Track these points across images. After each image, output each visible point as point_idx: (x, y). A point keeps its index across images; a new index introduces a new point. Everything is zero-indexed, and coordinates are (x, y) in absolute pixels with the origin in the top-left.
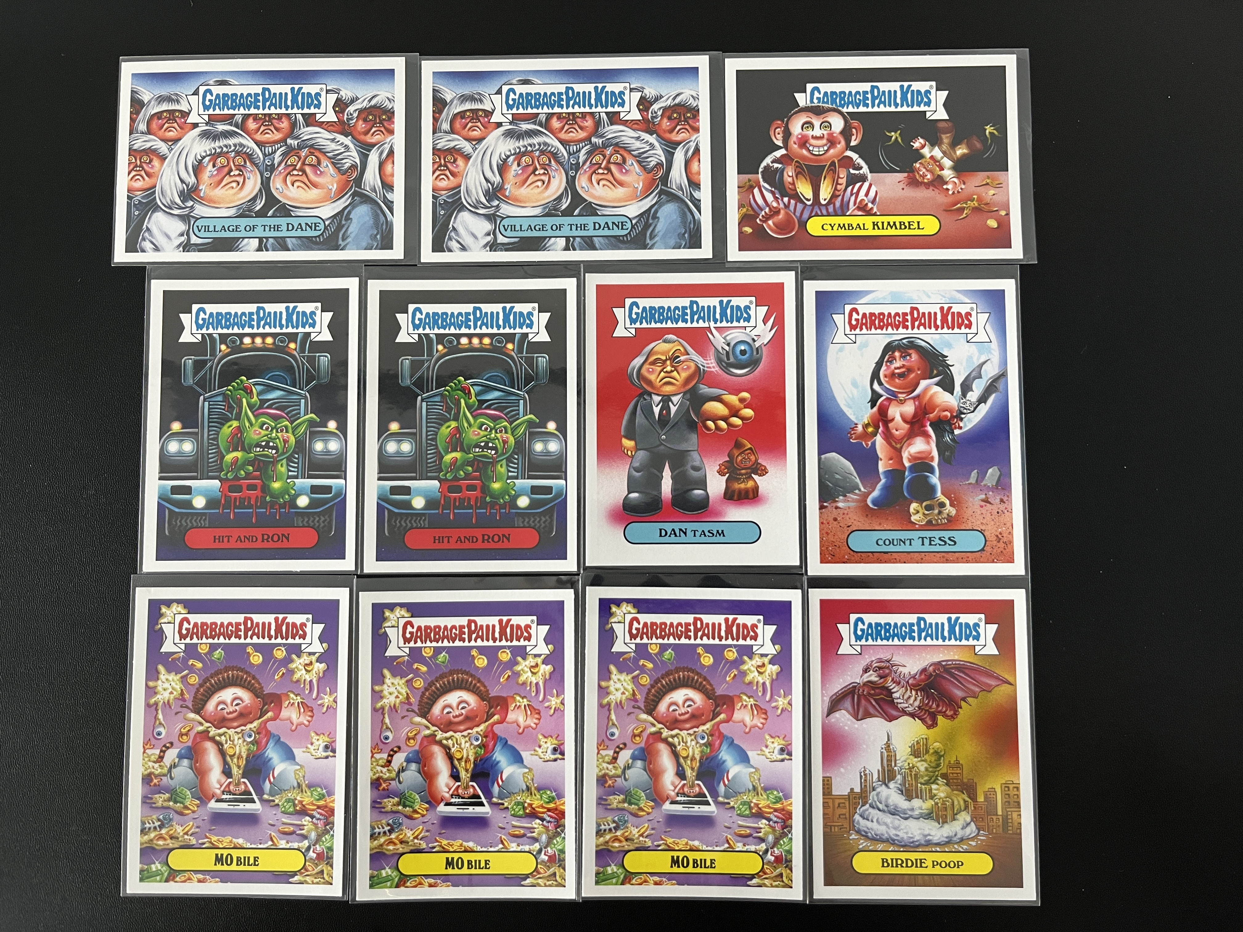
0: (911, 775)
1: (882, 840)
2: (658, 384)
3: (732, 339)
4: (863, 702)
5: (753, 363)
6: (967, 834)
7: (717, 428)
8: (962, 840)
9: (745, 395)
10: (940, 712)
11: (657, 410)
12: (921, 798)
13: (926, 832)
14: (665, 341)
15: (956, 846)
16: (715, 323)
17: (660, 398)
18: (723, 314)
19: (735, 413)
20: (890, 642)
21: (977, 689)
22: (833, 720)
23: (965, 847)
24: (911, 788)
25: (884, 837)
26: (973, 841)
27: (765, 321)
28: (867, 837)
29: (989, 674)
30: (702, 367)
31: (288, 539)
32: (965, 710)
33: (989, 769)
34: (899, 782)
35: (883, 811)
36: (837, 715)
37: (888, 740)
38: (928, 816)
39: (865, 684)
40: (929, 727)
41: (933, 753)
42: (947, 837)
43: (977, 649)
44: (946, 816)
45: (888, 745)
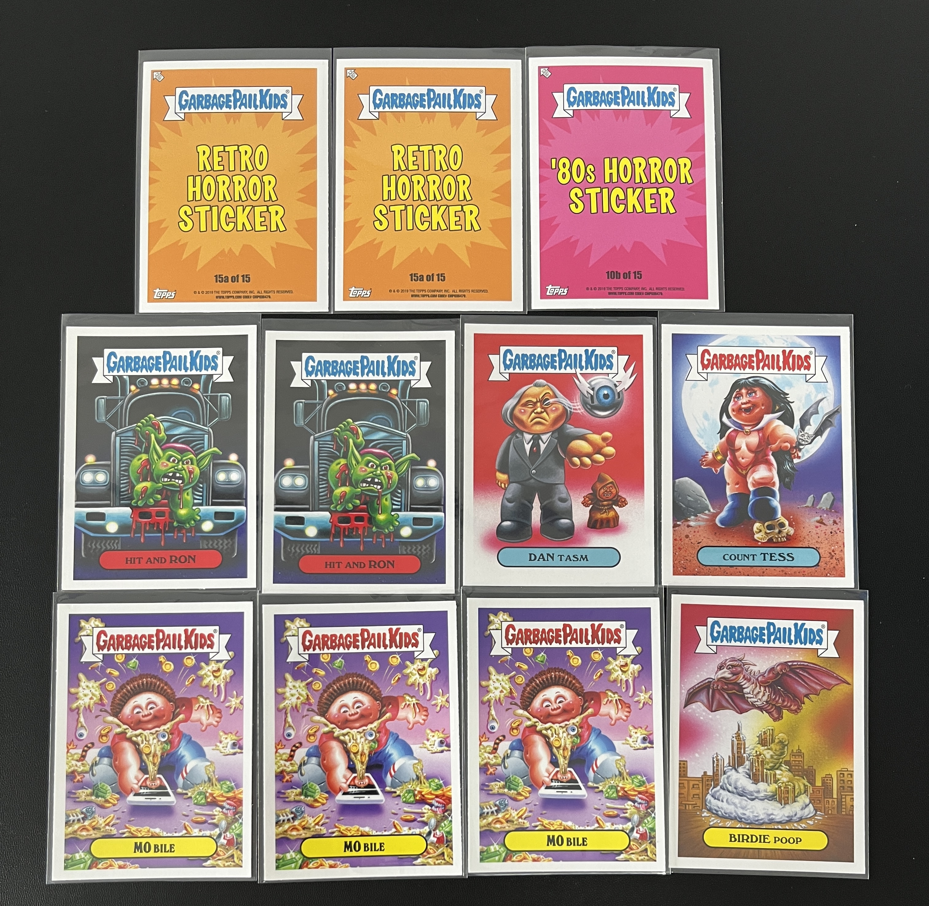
0: (758, 761)
1: (731, 819)
2: (528, 422)
3: (596, 384)
4: (717, 696)
5: (615, 406)
6: (806, 814)
7: (582, 463)
8: (801, 819)
9: (607, 434)
10: (785, 706)
11: (528, 447)
12: (767, 782)
13: (770, 812)
14: (536, 385)
15: (795, 825)
16: (581, 370)
17: (531, 436)
18: (588, 361)
19: (598, 450)
20: (743, 644)
21: (818, 687)
22: (690, 711)
23: (803, 825)
24: (757, 773)
25: (733, 816)
26: (811, 820)
27: (626, 369)
28: (717, 815)
29: (829, 674)
30: (569, 409)
31: (194, 560)
32: (808, 706)
33: (827, 758)
34: (747, 767)
35: (733, 793)
36: (693, 706)
37: (739, 730)
38: (772, 798)
39: (719, 680)
40: (775, 720)
41: (778, 743)
42: (788, 817)
43: (820, 652)
44: (788, 798)
45: (738, 735)
